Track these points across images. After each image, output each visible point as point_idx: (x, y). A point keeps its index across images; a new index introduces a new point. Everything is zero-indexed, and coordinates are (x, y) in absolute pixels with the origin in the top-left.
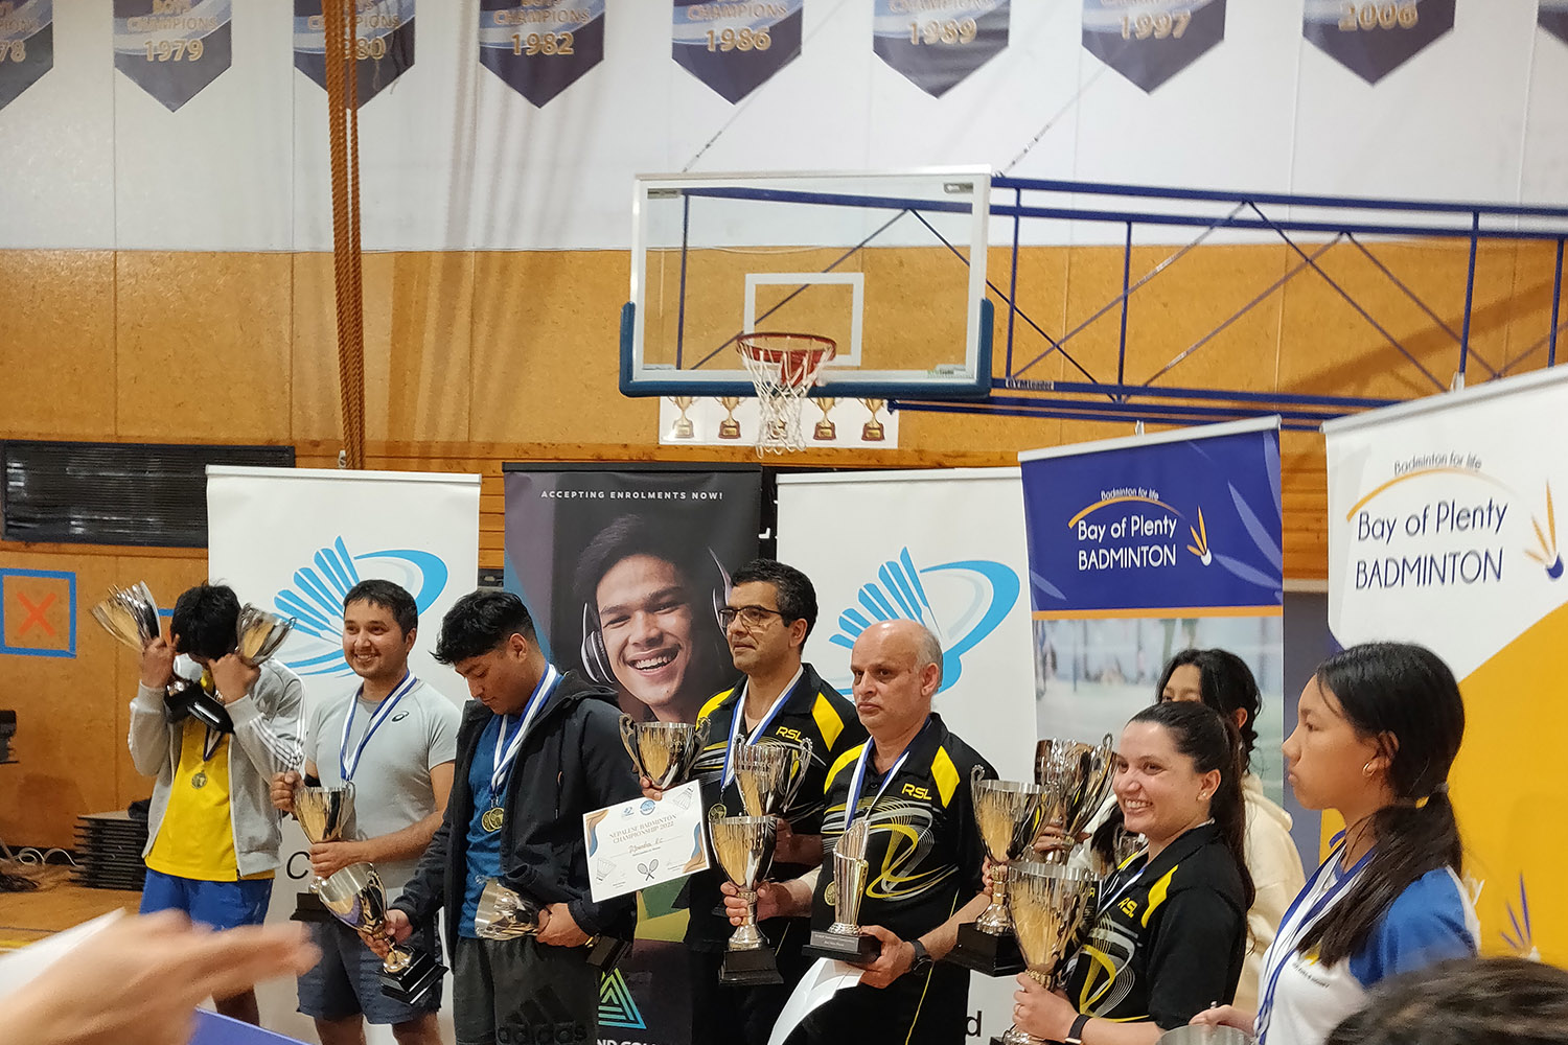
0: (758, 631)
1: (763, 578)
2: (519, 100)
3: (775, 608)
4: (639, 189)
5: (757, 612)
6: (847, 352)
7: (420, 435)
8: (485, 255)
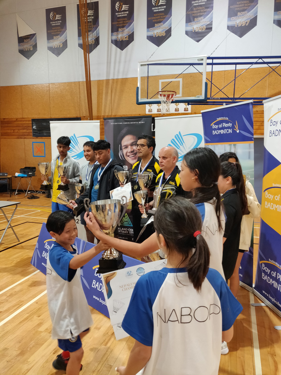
0: (143, 149)
1: (144, 138)
2: (118, 49)
3: (146, 144)
4: (139, 65)
5: (142, 145)
6: (179, 94)
7: (103, 114)
8: (113, 80)
